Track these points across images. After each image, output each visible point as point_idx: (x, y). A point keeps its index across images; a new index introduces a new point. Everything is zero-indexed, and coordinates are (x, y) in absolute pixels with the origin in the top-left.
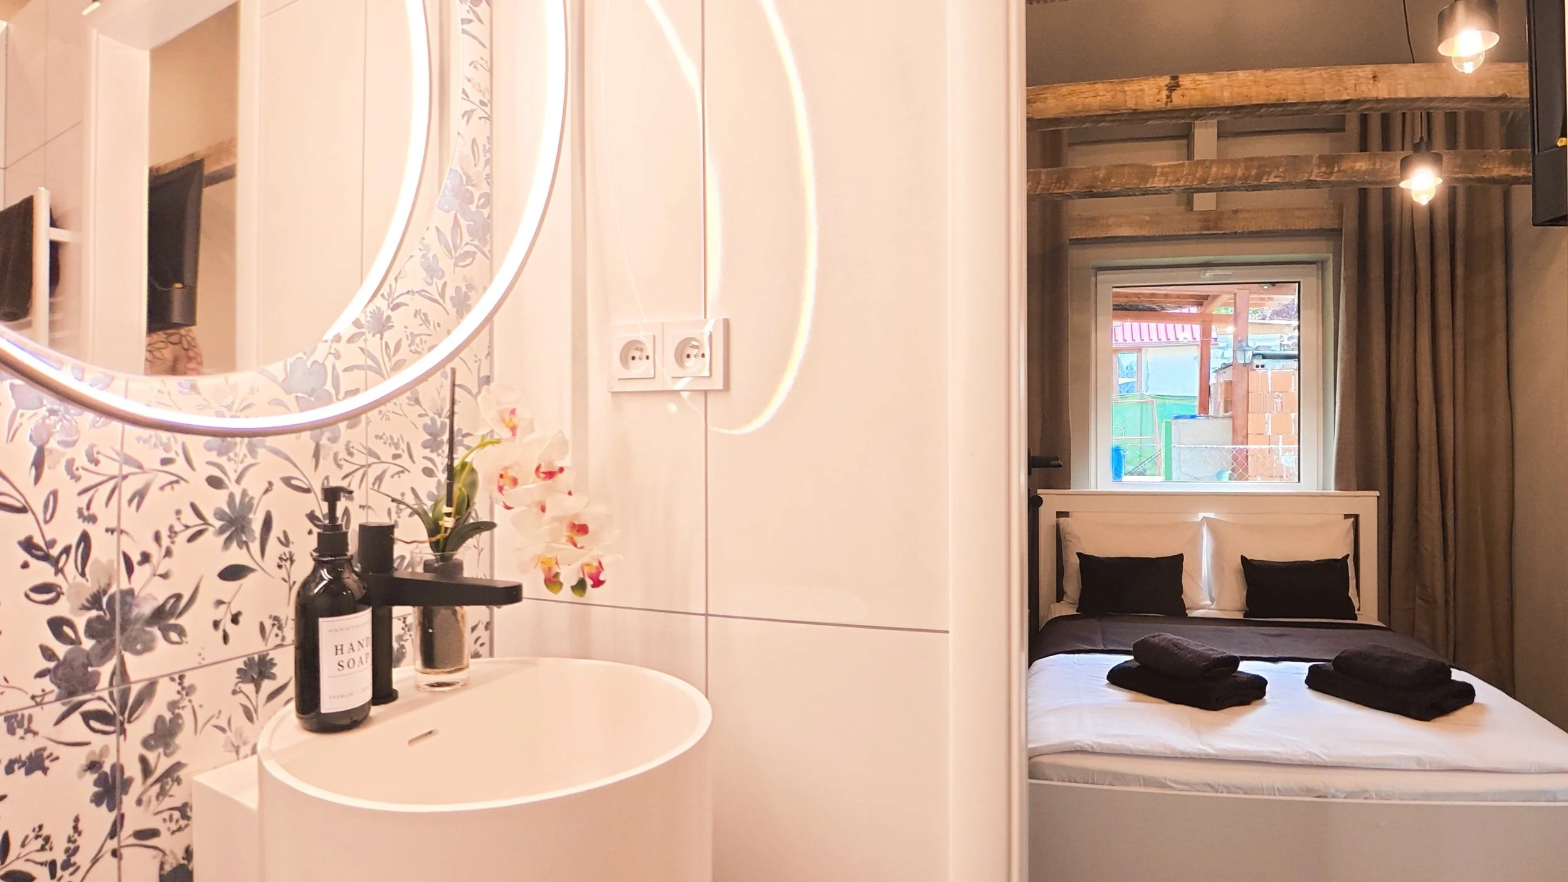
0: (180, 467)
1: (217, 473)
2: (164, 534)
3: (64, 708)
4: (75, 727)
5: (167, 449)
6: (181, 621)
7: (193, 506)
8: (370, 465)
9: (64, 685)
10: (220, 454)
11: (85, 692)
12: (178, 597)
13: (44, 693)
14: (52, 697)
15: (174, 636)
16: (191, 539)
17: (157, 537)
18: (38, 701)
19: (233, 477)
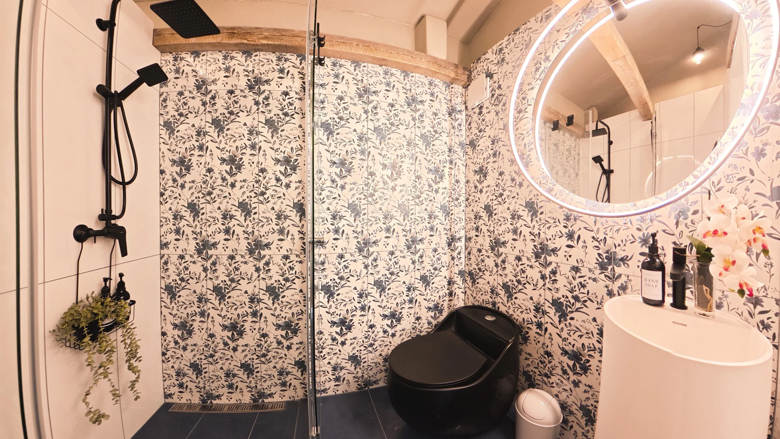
0: (629, 225)
1: (640, 227)
2: (624, 241)
3: (600, 272)
4: (603, 277)
5: (626, 220)
6: (627, 262)
7: (632, 235)
9: (600, 267)
10: (641, 222)
11: (605, 270)
12: (628, 257)
13: (596, 267)
14: (598, 269)
15: (626, 265)
16: (631, 243)
17: (622, 241)
19: (645, 228)
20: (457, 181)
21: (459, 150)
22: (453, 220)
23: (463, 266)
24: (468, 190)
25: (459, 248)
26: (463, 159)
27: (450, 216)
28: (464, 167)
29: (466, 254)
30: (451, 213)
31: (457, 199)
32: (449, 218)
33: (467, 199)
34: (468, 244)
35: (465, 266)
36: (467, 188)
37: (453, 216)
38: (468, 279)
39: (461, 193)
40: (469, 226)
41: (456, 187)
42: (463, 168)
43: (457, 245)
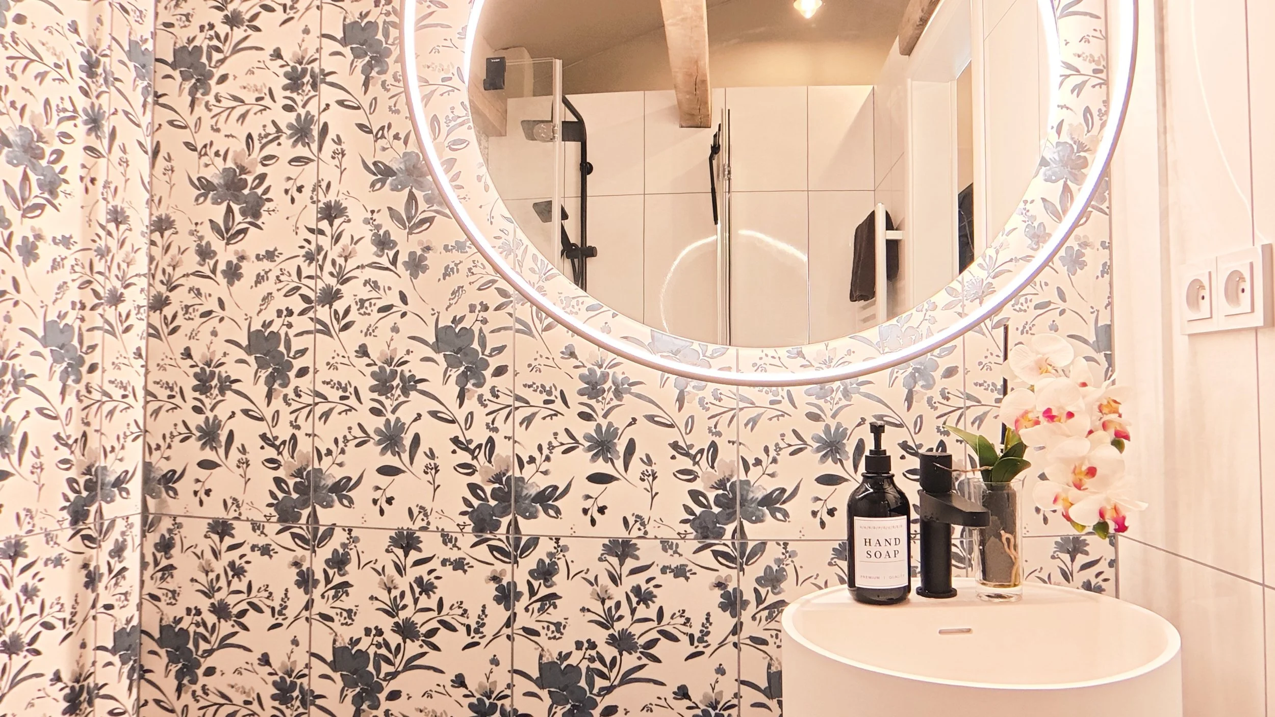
0: (784, 406)
1: (815, 410)
3: (700, 545)
4: (707, 557)
6: (785, 507)
8: (968, 408)
9: (699, 531)
10: (818, 398)
11: (715, 538)
12: (783, 491)
13: (686, 533)
14: (692, 536)
15: (779, 516)
16: (793, 454)
17: (766, 450)
18: (683, 536)
19: (829, 413)
20: (118, 217)
21: (127, 74)
22: (96, 395)
23: (131, 610)
24: (165, 262)
25: (120, 525)
26: (145, 120)
27: (86, 378)
28: (146, 159)
29: (149, 550)
30: (89, 360)
31: (116, 299)
32: (81, 387)
33: (158, 304)
34: (163, 503)
35: (140, 606)
36: (157, 252)
37: (96, 377)
38: (158, 664)
39: (132, 271)
40: (166, 423)
41: (113, 244)
42: (140, 161)
43: (109, 511)
